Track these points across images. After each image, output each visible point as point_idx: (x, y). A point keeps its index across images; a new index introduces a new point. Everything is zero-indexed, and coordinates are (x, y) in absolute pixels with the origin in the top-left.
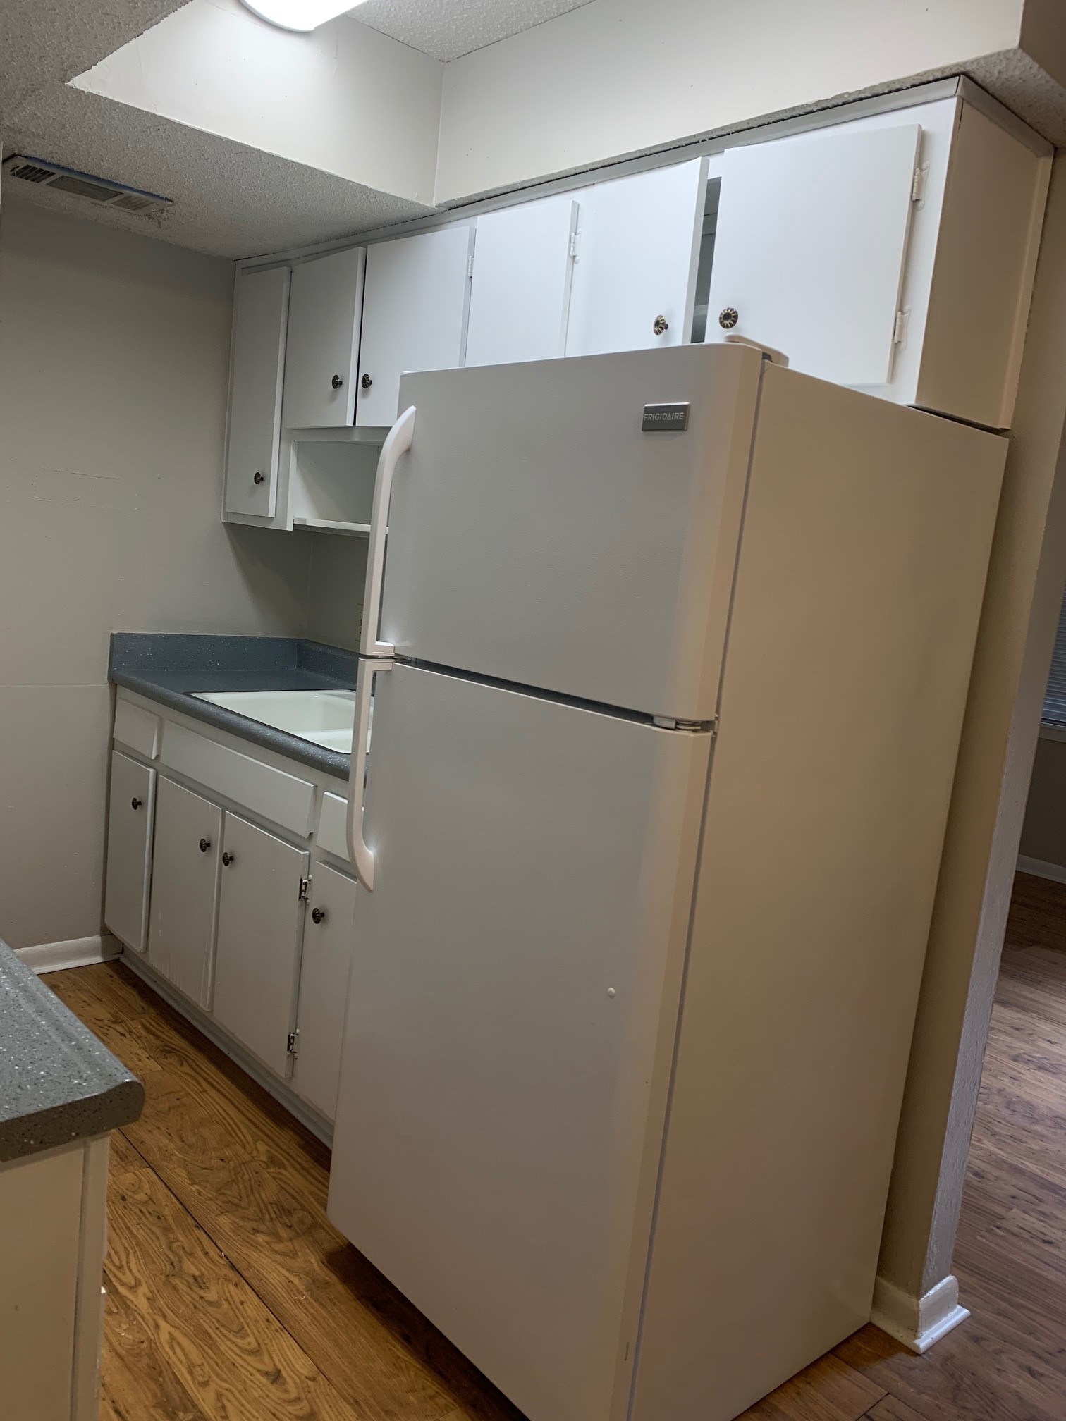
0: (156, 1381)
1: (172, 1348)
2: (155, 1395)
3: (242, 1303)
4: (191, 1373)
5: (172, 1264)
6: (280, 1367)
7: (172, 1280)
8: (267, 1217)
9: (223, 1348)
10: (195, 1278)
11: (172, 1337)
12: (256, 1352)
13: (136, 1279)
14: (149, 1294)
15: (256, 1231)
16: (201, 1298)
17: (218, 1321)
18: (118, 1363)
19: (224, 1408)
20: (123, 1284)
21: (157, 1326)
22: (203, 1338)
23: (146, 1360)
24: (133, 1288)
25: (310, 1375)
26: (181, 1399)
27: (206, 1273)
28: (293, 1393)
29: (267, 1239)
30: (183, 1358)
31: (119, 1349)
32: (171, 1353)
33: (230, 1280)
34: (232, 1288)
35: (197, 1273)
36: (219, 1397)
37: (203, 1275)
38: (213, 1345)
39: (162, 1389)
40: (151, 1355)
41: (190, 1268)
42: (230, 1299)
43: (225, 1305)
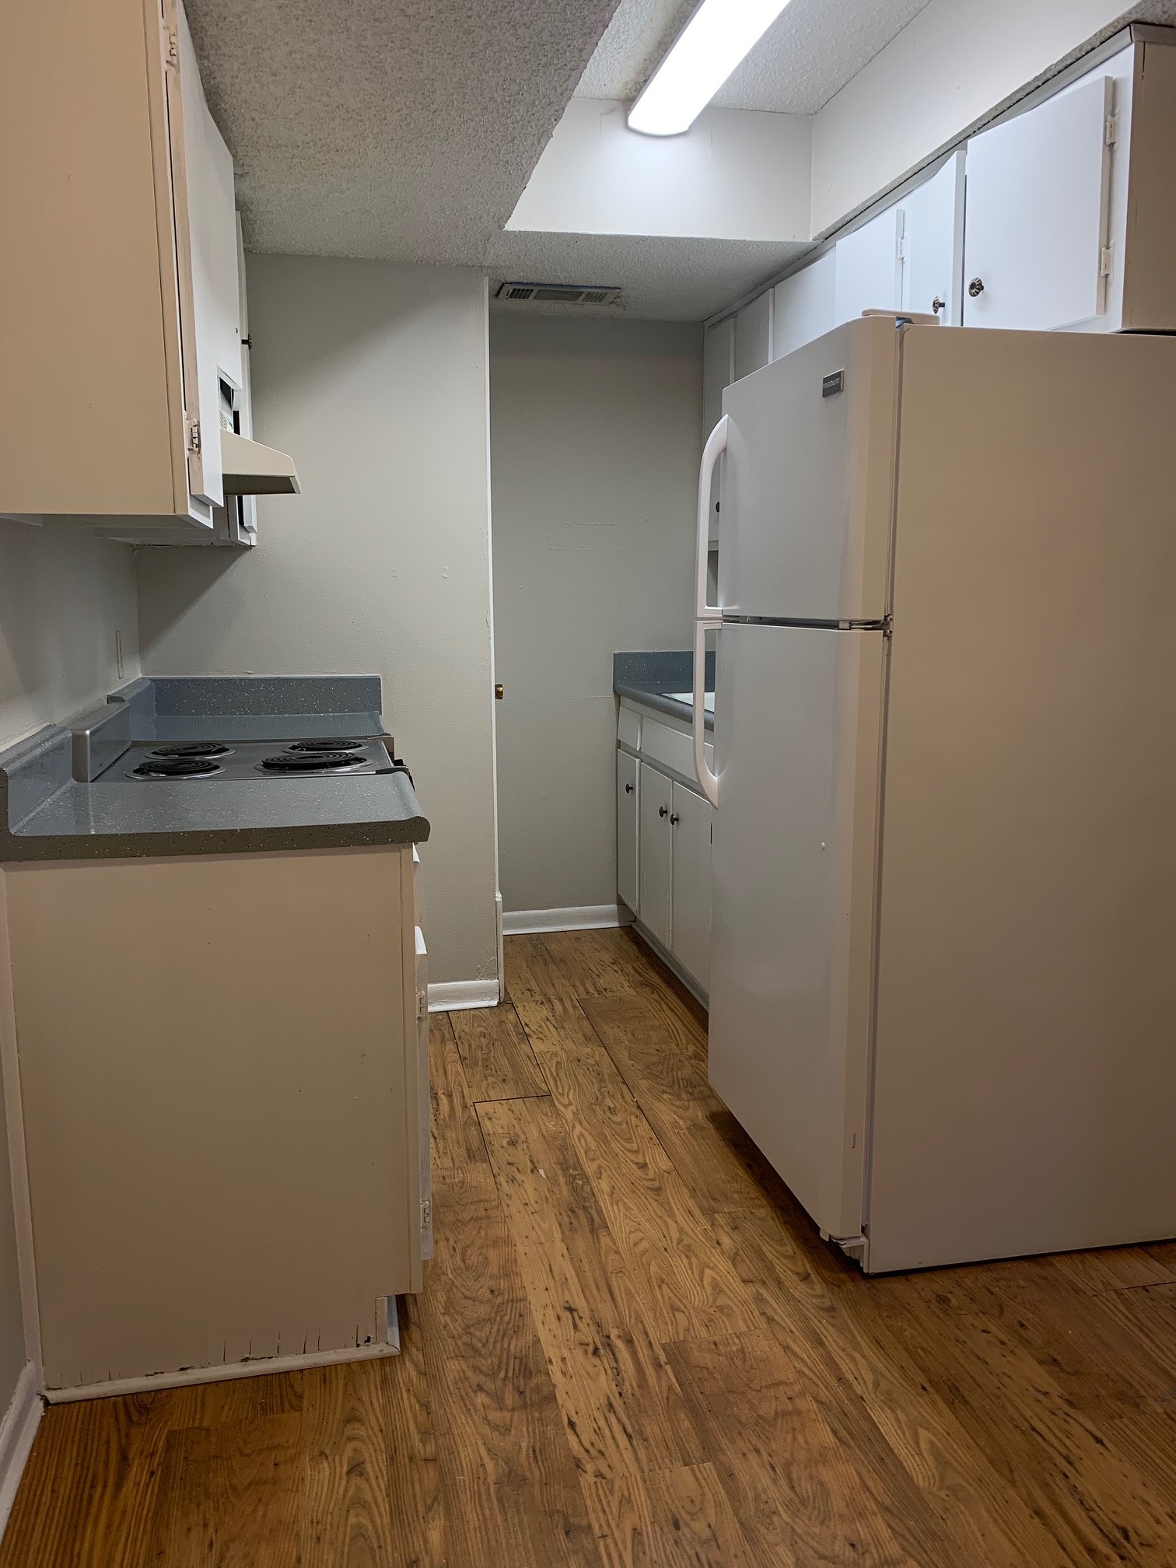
0: (562, 1153)
1: (579, 1139)
2: (558, 1159)
3: (636, 1126)
4: (586, 1153)
5: (597, 1099)
6: (647, 1161)
7: (594, 1107)
8: (677, 1086)
9: (613, 1145)
10: (610, 1109)
11: (581, 1134)
12: (636, 1152)
13: (570, 1102)
14: (575, 1110)
15: (664, 1092)
16: (610, 1118)
17: (616, 1132)
18: (542, 1139)
19: (601, 1173)
20: (560, 1103)
21: (574, 1127)
22: (602, 1138)
23: (560, 1142)
24: (565, 1106)
25: (668, 1170)
26: (574, 1164)
27: (618, 1107)
28: (651, 1175)
29: (670, 1097)
30: (584, 1144)
31: (545, 1133)
32: (577, 1141)
33: (634, 1113)
34: (633, 1118)
35: (612, 1106)
36: (600, 1167)
37: (616, 1107)
38: (606, 1141)
39: (564, 1156)
40: (564, 1140)
41: (609, 1102)
42: (629, 1122)
43: (625, 1125)
